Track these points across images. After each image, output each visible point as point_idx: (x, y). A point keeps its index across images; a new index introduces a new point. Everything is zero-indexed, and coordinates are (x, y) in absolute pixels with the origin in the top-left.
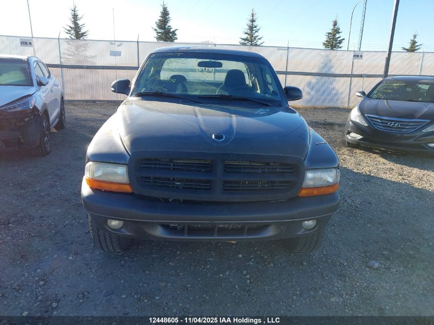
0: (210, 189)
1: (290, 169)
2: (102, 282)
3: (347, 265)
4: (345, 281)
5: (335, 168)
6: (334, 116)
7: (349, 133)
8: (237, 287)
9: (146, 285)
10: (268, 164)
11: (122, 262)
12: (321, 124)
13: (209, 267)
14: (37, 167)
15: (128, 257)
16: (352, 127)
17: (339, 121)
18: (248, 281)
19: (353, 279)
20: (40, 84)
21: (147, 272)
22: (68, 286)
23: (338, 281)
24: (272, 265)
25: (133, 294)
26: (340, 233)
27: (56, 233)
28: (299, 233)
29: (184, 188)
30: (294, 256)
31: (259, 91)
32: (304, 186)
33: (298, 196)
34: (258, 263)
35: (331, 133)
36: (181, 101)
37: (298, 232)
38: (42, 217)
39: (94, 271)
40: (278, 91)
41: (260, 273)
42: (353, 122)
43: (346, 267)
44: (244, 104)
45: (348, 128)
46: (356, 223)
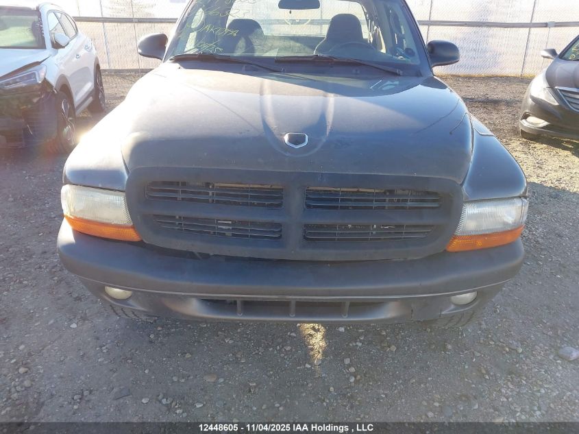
0: (280, 237)
1: (434, 201)
2: (114, 372)
3: (522, 353)
4: (519, 385)
5: (520, 197)
6: (500, 88)
7: (525, 117)
8: (332, 389)
9: (183, 381)
10: (391, 192)
11: (152, 336)
12: (479, 102)
13: (288, 348)
14: (54, 171)
15: (162, 327)
16: (532, 108)
17: (507, 97)
18: (352, 380)
19: (534, 379)
20: (57, 46)
21: (188, 356)
22: (61, 377)
23: (506, 384)
24: (394, 348)
25: (160, 397)
26: (510, 290)
27: (60, 281)
28: (443, 313)
29: (233, 235)
30: (431, 332)
31: (383, 51)
32: (459, 232)
33: (445, 250)
34: (370, 343)
35: (495, 116)
36: (244, 68)
37: (441, 311)
38: (45, 252)
39: (105, 351)
40: (415, 50)
41: (372, 364)
42: (534, 99)
43: (522, 356)
44: (354, 71)
45: (525, 107)
46: (537, 271)
